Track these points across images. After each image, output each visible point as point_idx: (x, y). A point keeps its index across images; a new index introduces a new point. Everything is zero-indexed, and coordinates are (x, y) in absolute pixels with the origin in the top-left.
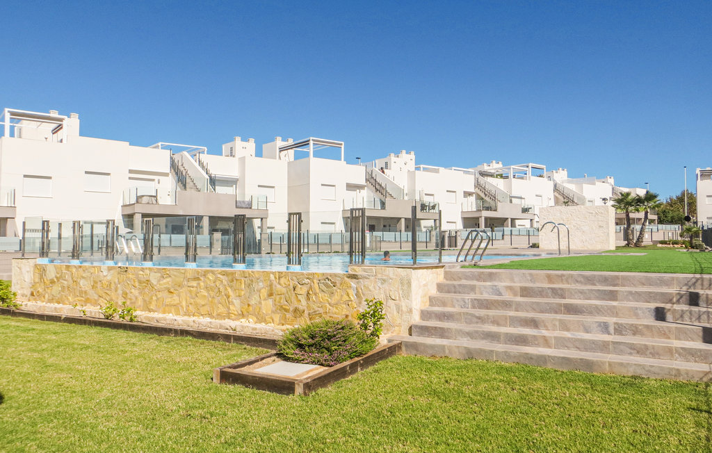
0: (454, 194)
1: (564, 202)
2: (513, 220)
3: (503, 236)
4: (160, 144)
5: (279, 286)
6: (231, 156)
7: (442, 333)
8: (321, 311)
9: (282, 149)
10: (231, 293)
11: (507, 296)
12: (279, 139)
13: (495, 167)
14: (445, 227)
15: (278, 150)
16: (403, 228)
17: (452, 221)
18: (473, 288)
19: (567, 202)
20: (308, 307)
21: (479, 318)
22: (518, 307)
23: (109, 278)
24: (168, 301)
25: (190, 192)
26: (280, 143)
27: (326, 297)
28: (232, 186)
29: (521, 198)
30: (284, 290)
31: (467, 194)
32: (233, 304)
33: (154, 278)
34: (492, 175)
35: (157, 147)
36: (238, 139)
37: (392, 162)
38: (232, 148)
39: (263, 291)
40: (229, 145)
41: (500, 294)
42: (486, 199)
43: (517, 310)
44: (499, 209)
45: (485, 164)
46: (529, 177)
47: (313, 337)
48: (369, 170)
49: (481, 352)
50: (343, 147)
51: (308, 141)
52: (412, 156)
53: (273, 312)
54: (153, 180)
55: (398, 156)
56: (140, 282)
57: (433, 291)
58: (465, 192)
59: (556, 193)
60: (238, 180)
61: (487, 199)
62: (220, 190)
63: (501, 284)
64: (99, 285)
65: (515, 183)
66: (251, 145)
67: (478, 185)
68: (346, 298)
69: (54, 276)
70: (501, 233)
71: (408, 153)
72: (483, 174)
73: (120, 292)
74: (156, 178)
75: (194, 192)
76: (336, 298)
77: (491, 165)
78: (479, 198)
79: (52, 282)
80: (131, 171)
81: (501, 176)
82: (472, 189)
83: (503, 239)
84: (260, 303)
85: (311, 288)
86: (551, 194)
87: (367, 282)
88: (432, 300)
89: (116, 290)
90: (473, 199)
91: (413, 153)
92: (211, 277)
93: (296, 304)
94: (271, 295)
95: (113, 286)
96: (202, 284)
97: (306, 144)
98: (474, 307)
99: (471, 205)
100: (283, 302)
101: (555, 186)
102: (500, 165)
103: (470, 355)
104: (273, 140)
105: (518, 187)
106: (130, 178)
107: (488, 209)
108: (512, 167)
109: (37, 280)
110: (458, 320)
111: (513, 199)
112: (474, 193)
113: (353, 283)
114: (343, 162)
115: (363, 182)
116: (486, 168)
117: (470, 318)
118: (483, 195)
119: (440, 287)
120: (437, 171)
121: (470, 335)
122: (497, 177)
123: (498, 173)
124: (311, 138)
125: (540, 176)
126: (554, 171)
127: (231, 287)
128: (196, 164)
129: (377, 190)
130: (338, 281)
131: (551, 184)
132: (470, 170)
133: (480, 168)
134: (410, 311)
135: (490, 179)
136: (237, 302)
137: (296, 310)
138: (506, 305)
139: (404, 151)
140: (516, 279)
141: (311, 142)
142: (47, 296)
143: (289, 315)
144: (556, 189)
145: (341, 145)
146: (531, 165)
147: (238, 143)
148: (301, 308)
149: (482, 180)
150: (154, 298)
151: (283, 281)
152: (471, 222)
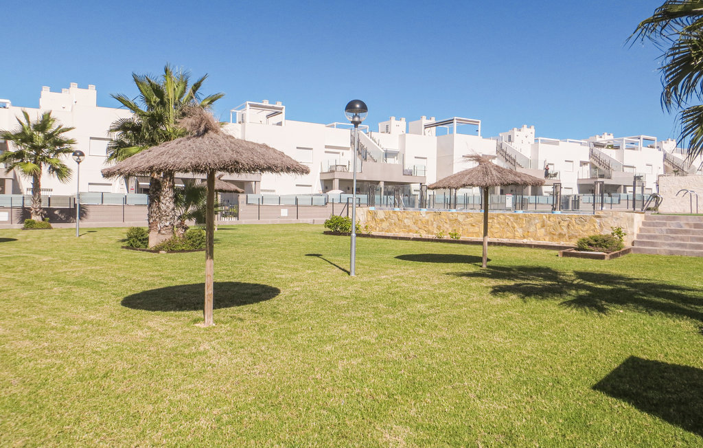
0: (571, 163)
1: (675, 171)
2: (625, 186)
3: (619, 200)
4: (335, 124)
5: (549, 222)
6: (387, 132)
7: (653, 244)
8: (577, 234)
9: (426, 127)
10: (516, 226)
11: (687, 228)
12: (424, 117)
13: (606, 138)
14: (564, 192)
15: (423, 127)
16: (530, 193)
17: (570, 187)
18: (665, 224)
19: (677, 171)
20: (568, 232)
21: (673, 237)
22: (694, 233)
23: (427, 218)
24: (471, 230)
25: (369, 163)
26: (425, 121)
27: (580, 227)
28: (394, 158)
29: (633, 167)
30: (552, 224)
31: (583, 163)
32: (517, 231)
33: (461, 218)
34: (602, 146)
35: (333, 126)
36: (393, 119)
37: (515, 136)
38: (387, 126)
39: (538, 224)
40: (386, 123)
41: (681, 227)
42: (599, 167)
43: (693, 234)
44: (613, 176)
45: (597, 136)
46: (641, 148)
47: (596, 241)
48: (499, 142)
49: (677, 252)
50: (480, 124)
51: (453, 120)
52: (533, 130)
53: (544, 235)
54: (339, 153)
55: (520, 130)
56: (450, 220)
57: (641, 226)
58: (581, 162)
59: (665, 163)
60: (399, 152)
61: (601, 168)
62: (390, 161)
63: (682, 222)
64: (419, 222)
65: (627, 153)
66: (403, 123)
67: (592, 155)
68: (593, 227)
69: (383, 217)
70: (618, 198)
71: (529, 127)
72: (597, 145)
73: (435, 226)
74: (341, 151)
75: (371, 162)
76: (586, 227)
77: (603, 136)
78: (594, 167)
79: (382, 220)
80: (326, 147)
81: (612, 147)
82: (587, 159)
83: (619, 203)
84: (536, 231)
85: (570, 222)
86: (661, 163)
87: (606, 219)
88: (640, 229)
89: (432, 225)
90: (587, 168)
91: (533, 127)
92: (501, 217)
93: (560, 231)
94: (543, 226)
95: (430, 223)
96: (495, 221)
97: (451, 122)
98: (667, 233)
99: (585, 173)
100: (552, 230)
101: (665, 155)
102: (611, 137)
103: (671, 253)
104: (419, 118)
105: (629, 157)
106: (326, 152)
107: (602, 176)
108: (625, 138)
109: (369, 219)
110: (659, 239)
111: (625, 168)
112: (588, 162)
113: (598, 220)
114: (479, 137)
115: (495, 154)
116: (598, 139)
117: (666, 238)
118: (597, 165)
119: (644, 224)
120: (557, 143)
121: (670, 245)
122: (607, 148)
123: (609, 144)
124: (455, 118)
125: (651, 147)
126: (663, 142)
127: (516, 223)
128: (369, 138)
129: (507, 160)
130: (588, 219)
131: (661, 154)
132: (582, 141)
133: (592, 139)
134: (633, 234)
135: (604, 150)
136: (520, 231)
137: (560, 234)
138: (686, 232)
139: (525, 126)
140: (690, 220)
141: (455, 121)
142: (378, 228)
143: (555, 237)
144: (665, 158)
145: (478, 122)
146: (642, 137)
147: (393, 121)
148: (564, 233)
149: (597, 150)
150: (461, 229)
151: (551, 219)
152: (586, 188)
